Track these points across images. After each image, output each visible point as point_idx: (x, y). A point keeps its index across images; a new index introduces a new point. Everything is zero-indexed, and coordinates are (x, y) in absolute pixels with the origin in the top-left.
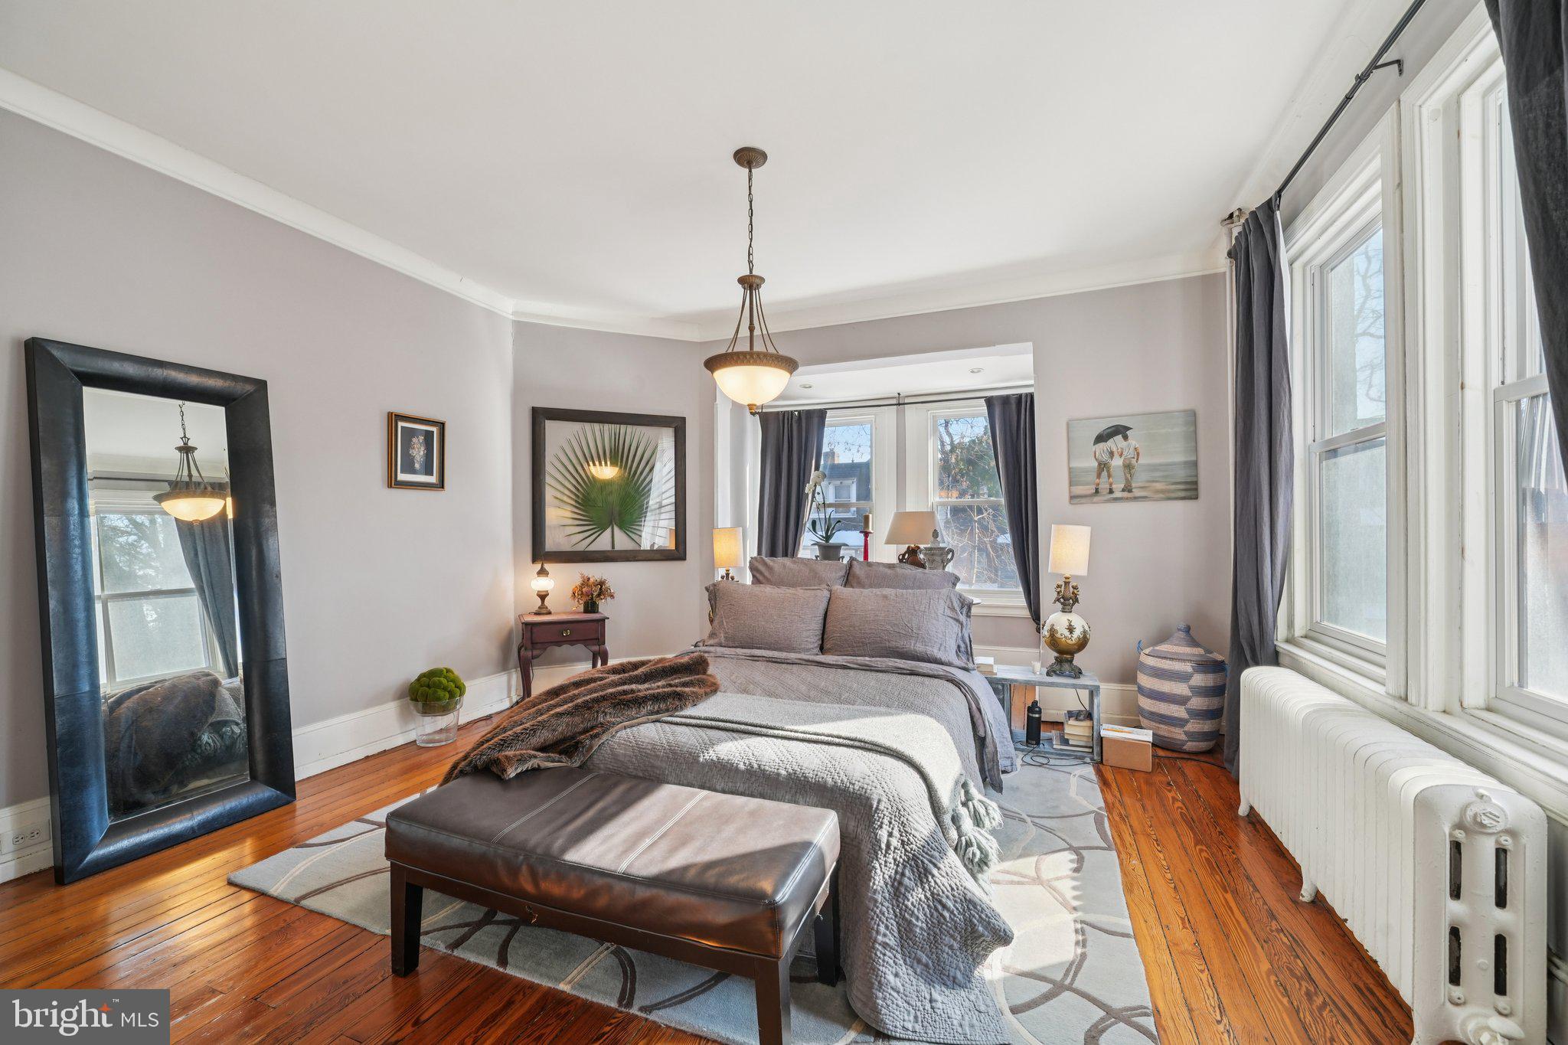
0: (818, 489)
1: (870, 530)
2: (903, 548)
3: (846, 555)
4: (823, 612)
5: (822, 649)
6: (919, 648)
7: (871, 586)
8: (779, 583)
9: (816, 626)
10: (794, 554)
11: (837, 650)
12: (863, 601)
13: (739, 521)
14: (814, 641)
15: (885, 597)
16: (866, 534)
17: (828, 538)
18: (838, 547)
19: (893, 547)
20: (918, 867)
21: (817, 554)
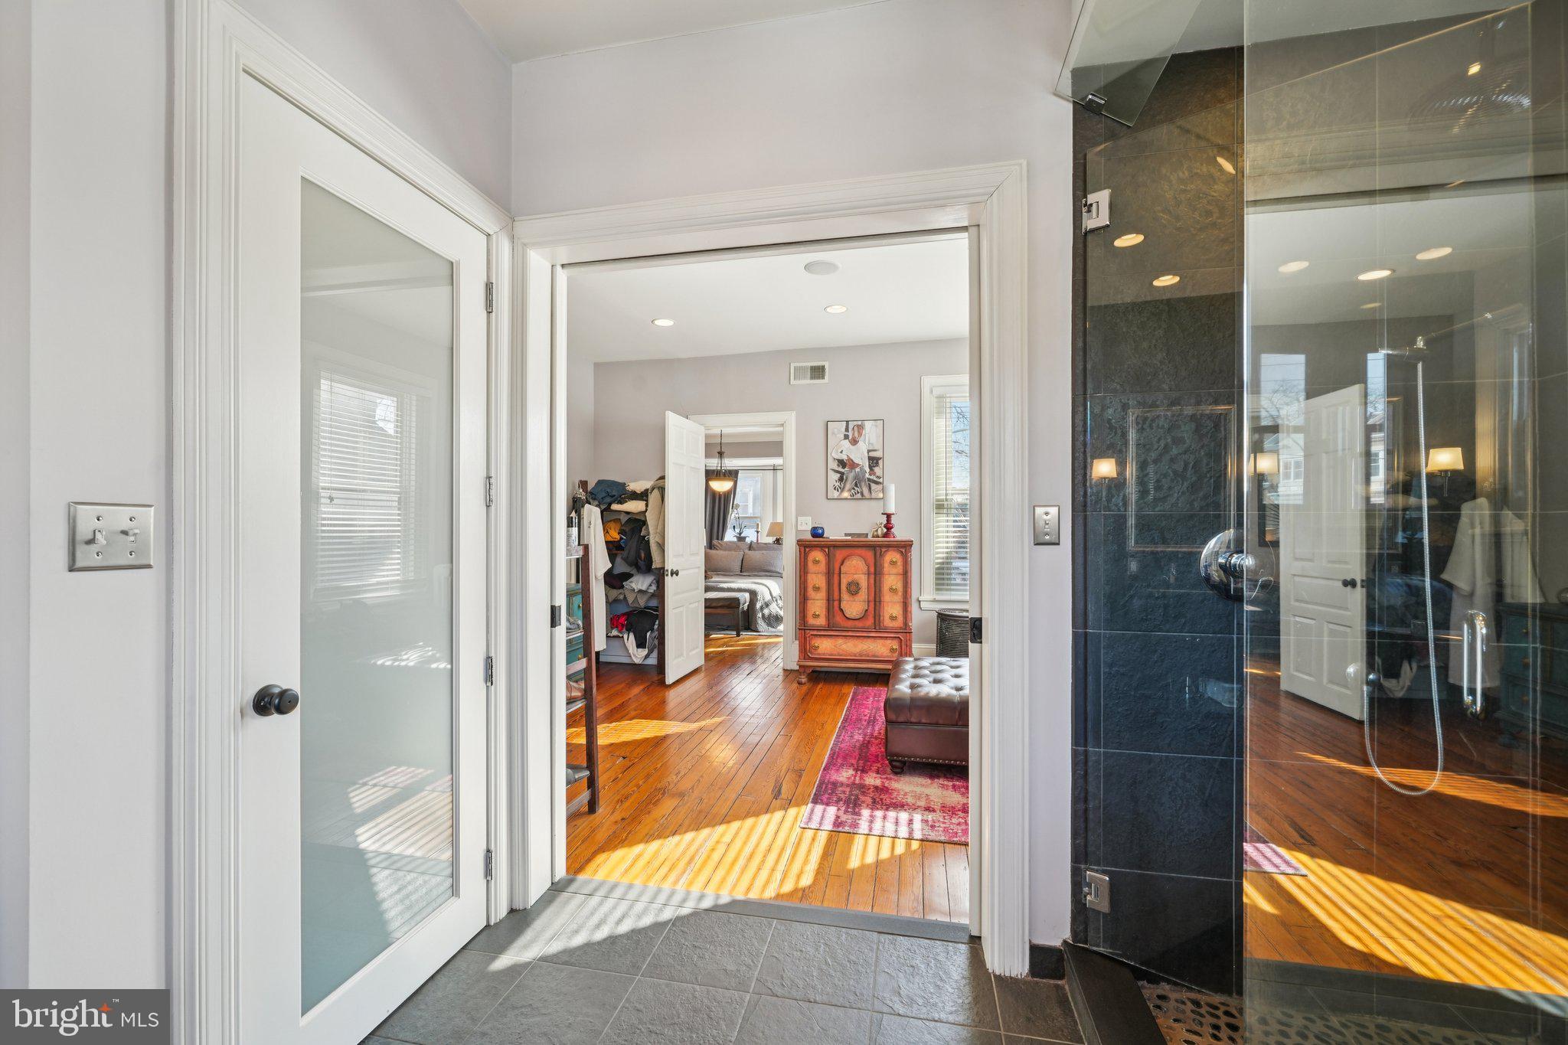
0: (734, 511)
1: (759, 530)
2: (775, 538)
3: (748, 540)
4: (741, 560)
5: (741, 572)
6: (773, 569)
7: (758, 550)
8: (722, 549)
9: (739, 564)
10: (723, 539)
11: (747, 571)
12: (755, 555)
14: (740, 568)
16: (758, 532)
17: (740, 534)
18: (745, 538)
19: (771, 538)
20: (767, 605)
21: (735, 539)
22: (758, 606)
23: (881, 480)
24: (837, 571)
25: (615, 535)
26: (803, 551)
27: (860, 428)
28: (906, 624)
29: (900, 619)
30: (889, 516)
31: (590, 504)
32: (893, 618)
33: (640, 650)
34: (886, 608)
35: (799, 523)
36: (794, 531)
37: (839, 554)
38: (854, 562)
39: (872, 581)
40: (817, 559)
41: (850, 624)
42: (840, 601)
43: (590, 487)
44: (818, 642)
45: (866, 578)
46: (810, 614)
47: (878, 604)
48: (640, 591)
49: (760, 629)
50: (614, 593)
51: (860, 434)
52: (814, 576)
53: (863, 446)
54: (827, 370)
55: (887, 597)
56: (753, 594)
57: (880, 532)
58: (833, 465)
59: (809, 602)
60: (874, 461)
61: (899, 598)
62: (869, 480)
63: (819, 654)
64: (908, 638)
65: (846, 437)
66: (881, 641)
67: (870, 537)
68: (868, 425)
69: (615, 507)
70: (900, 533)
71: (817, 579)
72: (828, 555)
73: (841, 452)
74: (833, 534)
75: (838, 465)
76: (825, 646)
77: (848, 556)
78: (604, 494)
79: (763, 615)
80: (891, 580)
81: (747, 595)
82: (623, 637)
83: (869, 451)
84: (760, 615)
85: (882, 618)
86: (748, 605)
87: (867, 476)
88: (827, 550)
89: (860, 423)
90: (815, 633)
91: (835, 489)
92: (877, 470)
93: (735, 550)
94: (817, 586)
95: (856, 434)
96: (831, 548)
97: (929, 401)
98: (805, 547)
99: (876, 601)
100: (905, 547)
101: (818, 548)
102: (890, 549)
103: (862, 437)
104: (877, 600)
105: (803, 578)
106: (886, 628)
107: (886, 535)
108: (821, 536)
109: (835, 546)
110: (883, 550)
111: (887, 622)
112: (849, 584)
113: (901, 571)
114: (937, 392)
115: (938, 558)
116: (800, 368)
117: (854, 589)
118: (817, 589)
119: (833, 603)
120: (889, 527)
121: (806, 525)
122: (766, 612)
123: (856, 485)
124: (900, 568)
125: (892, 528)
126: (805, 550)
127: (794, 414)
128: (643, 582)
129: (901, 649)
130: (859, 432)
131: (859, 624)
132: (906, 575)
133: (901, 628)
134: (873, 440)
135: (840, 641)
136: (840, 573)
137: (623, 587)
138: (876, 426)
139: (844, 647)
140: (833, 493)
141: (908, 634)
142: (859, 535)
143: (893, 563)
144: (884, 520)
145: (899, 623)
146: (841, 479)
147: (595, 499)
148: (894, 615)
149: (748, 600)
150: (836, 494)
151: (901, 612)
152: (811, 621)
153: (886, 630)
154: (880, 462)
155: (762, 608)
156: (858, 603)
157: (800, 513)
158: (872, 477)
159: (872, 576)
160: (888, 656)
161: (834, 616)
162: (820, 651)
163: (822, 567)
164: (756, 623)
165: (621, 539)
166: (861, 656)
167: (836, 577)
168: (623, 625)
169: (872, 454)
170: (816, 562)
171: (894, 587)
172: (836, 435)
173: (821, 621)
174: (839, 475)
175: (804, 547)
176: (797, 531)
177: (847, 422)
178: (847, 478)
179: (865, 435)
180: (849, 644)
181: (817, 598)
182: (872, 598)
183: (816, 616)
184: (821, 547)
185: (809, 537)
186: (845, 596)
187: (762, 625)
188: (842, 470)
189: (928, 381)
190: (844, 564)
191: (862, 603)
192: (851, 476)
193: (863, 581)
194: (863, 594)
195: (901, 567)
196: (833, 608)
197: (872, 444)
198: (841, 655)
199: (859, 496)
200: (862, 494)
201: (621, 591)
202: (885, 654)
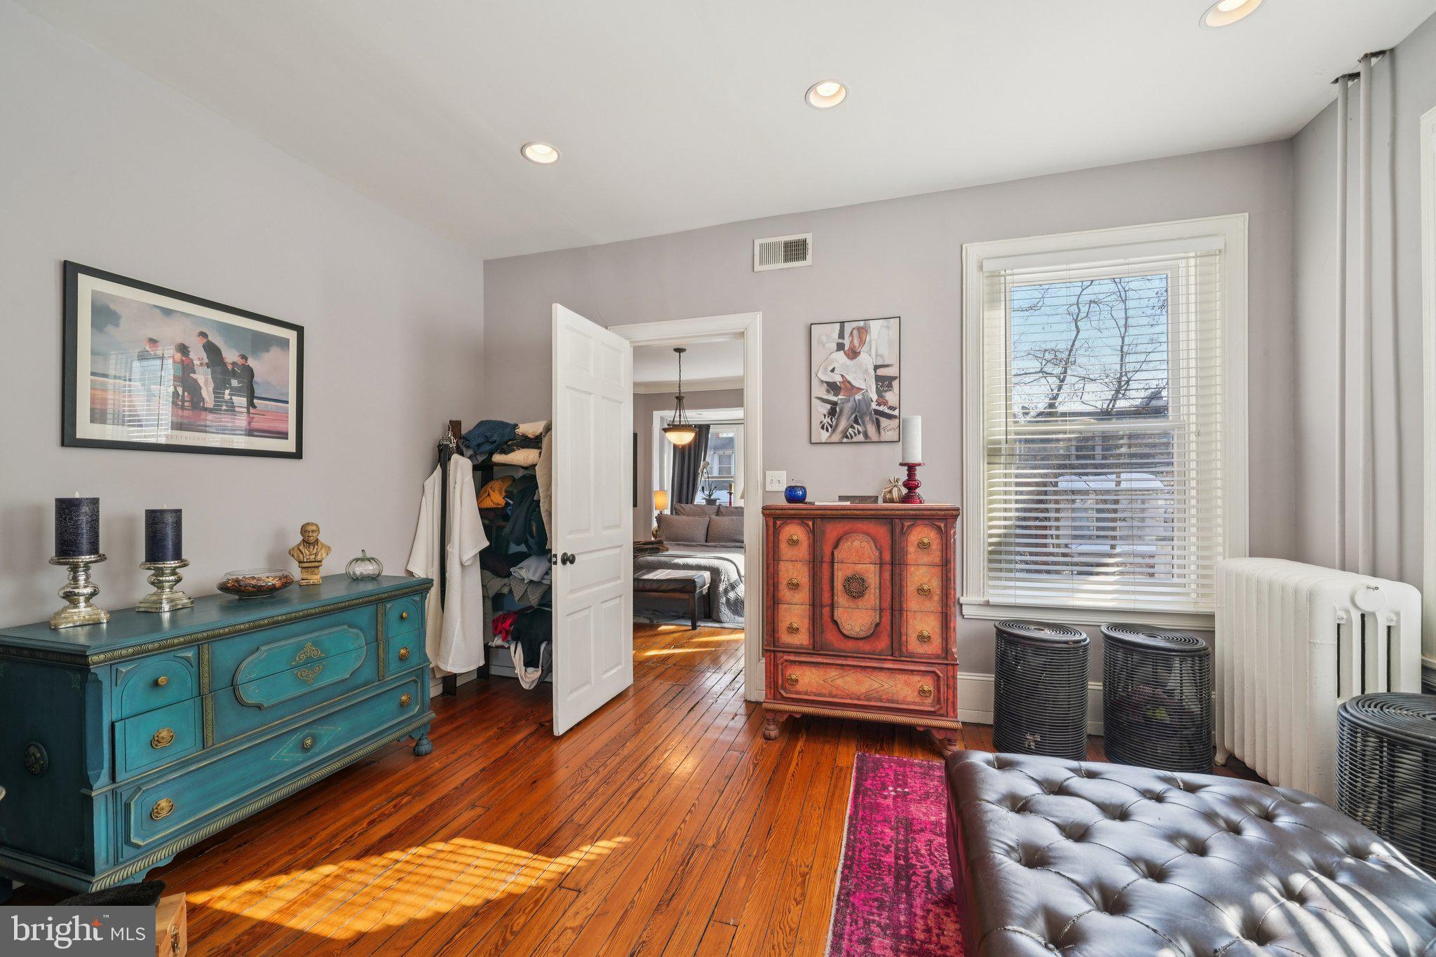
0: (705, 471)
1: (733, 491)
3: (718, 504)
4: (706, 527)
5: (706, 541)
7: (728, 516)
8: (688, 515)
9: (704, 532)
10: (692, 502)
11: (712, 543)
12: (725, 521)
13: (662, 489)
14: (703, 538)
15: (732, 520)
16: (731, 494)
17: (710, 496)
18: (715, 501)
20: (733, 587)
21: (704, 502)
22: (722, 588)
23: (896, 413)
24: (827, 558)
25: (497, 498)
26: (771, 524)
27: (863, 331)
28: (946, 650)
29: (937, 641)
30: (911, 468)
31: (462, 454)
32: (923, 639)
33: (530, 670)
34: (911, 622)
35: (768, 481)
36: (760, 492)
37: (832, 531)
38: (856, 543)
39: (887, 575)
40: (795, 538)
41: (850, 645)
42: (832, 606)
43: (464, 431)
44: (798, 673)
45: (877, 569)
46: (783, 625)
47: (897, 613)
48: (531, 582)
49: (724, 618)
50: (497, 584)
51: (862, 342)
52: (790, 565)
53: (866, 360)
54: (810, 246)
55: (913, 603)
56: (715, 572)
57: (895, 494)
58: (820, 391)
59: (783, 607)
60: (885, 383)
61: (934, 604)
62: (877, 412)
63: (798, 693)
64: (950, 674)
65: (840, 347)
66: (902, 678)
67: (880, 503)
68: (875, 326)
69: (497, 458)
70: (932, 496)
71: (794, 570)
72: (813, 533)
73: (833, 371)
74: (822, 496)
75: (828, 391)
76: (809, 680)
77: (846, 534)
78: (480, 440)
79: (728, 600)
80: (920, 574)
81: (707, 575)
82: (509, 648)
83: (876, 368)
84: (723, 600)
85: (904, 638)
86: (709, 588)
87: (874, 406)
88: (810, 524)
89: (862, 324)
90: (792, 658)
91: (823, 428)
92: (891, 397)
93: (699, 515)
94: (795, 581)
95: (856, 342)
96: (818, 519)
97: (975, 284)
98: (776, 517)
99: (894, 608)
100: (945, 520)
101: (797, 521)
102: (919, 522)
103: (865, 348)
104: (897, 607)
105: (771, 569)
106: (912, 655)
107: (906, 499)
108: (802, 499)
109: (824, 518)
110: (907, 524)
111: (914, 646)
112: (848, 580)
113: (938, 560)
114: (988, 266)
115: (991, 536)
116: (769, 245)
117: (856, 588)
118: (794, 586)
119: (821, 611)
120: (911, 485)
121: (779, 482)
122: (732, 595)
123: (856, 421)
124: (935, 556)
125: (917, 486)
126: (775, 523)
127: (759, 316)
128: (536, 570)
129: (939, 691)
130: (860, 338)
131: (865, 646)
132: (946, 567)
133: (937, 657)
134: (884, 351)
135: (833, 673)
136: (832, 562)
137: (509, 575)
138: (888, 327)
139: (840, 682)
140: (820, 435)
141: (950, 668)
142: (863, 499)
143: (923, 546)
144: (903, 474)
145: (934, 647)
146: (832, 413)
147: (468, 447)
148: (926, 634)
149: (708, 580)
150: (824, 436)
151: (938, 630)
152: (786, 638)
153: (912, 658)
154: (895, 383)
155: (726, 591)
156: (864, 611)
157: (768, 465)
158: (881, 408)
159: (888, 567)
160: (914, 703)
161: (822, 632)
162: (799, 687)
163: (803, 550)
164: (719, 611)
165: (507, 504)
166: (869, 699)
167: (826, 567)
168: (507, 632)
169: (881, 372)
170: (793, 543)
171: (926, 587)
172: (824, 345)
173: (802, 639)
174: (829, 406)
175: (773, 517)
176: (765, 492)
177: (842, 323)
178: (841, 411)
179: (870, 342)
180: (848, 679)
181: (795, 601)
182: (887, 604)
183: (793, 630)
184: (800, 518)
185: (782, 502)
186: (841, 599)
187: (725, 612)
188: (835, 399)
189: (974, 251)
190: (840, 547)
191: (870, 612)
192: (848, 407)
193: (872, 575)
194: (871, 598)
195: (938, 553)
196: (821, 618)
197: (881, 356)
198: (834, 696)
199: (861, 438)
200: (866, 435)
201: (506, 581)
202: (910, 699)
